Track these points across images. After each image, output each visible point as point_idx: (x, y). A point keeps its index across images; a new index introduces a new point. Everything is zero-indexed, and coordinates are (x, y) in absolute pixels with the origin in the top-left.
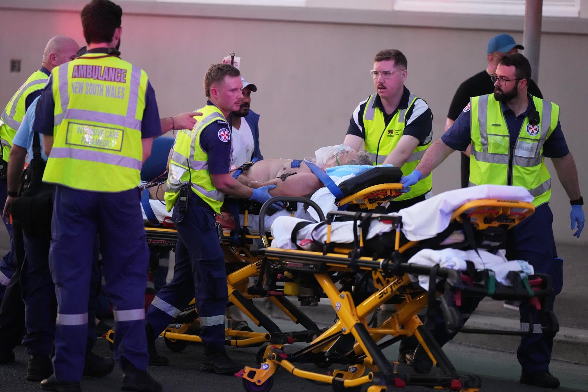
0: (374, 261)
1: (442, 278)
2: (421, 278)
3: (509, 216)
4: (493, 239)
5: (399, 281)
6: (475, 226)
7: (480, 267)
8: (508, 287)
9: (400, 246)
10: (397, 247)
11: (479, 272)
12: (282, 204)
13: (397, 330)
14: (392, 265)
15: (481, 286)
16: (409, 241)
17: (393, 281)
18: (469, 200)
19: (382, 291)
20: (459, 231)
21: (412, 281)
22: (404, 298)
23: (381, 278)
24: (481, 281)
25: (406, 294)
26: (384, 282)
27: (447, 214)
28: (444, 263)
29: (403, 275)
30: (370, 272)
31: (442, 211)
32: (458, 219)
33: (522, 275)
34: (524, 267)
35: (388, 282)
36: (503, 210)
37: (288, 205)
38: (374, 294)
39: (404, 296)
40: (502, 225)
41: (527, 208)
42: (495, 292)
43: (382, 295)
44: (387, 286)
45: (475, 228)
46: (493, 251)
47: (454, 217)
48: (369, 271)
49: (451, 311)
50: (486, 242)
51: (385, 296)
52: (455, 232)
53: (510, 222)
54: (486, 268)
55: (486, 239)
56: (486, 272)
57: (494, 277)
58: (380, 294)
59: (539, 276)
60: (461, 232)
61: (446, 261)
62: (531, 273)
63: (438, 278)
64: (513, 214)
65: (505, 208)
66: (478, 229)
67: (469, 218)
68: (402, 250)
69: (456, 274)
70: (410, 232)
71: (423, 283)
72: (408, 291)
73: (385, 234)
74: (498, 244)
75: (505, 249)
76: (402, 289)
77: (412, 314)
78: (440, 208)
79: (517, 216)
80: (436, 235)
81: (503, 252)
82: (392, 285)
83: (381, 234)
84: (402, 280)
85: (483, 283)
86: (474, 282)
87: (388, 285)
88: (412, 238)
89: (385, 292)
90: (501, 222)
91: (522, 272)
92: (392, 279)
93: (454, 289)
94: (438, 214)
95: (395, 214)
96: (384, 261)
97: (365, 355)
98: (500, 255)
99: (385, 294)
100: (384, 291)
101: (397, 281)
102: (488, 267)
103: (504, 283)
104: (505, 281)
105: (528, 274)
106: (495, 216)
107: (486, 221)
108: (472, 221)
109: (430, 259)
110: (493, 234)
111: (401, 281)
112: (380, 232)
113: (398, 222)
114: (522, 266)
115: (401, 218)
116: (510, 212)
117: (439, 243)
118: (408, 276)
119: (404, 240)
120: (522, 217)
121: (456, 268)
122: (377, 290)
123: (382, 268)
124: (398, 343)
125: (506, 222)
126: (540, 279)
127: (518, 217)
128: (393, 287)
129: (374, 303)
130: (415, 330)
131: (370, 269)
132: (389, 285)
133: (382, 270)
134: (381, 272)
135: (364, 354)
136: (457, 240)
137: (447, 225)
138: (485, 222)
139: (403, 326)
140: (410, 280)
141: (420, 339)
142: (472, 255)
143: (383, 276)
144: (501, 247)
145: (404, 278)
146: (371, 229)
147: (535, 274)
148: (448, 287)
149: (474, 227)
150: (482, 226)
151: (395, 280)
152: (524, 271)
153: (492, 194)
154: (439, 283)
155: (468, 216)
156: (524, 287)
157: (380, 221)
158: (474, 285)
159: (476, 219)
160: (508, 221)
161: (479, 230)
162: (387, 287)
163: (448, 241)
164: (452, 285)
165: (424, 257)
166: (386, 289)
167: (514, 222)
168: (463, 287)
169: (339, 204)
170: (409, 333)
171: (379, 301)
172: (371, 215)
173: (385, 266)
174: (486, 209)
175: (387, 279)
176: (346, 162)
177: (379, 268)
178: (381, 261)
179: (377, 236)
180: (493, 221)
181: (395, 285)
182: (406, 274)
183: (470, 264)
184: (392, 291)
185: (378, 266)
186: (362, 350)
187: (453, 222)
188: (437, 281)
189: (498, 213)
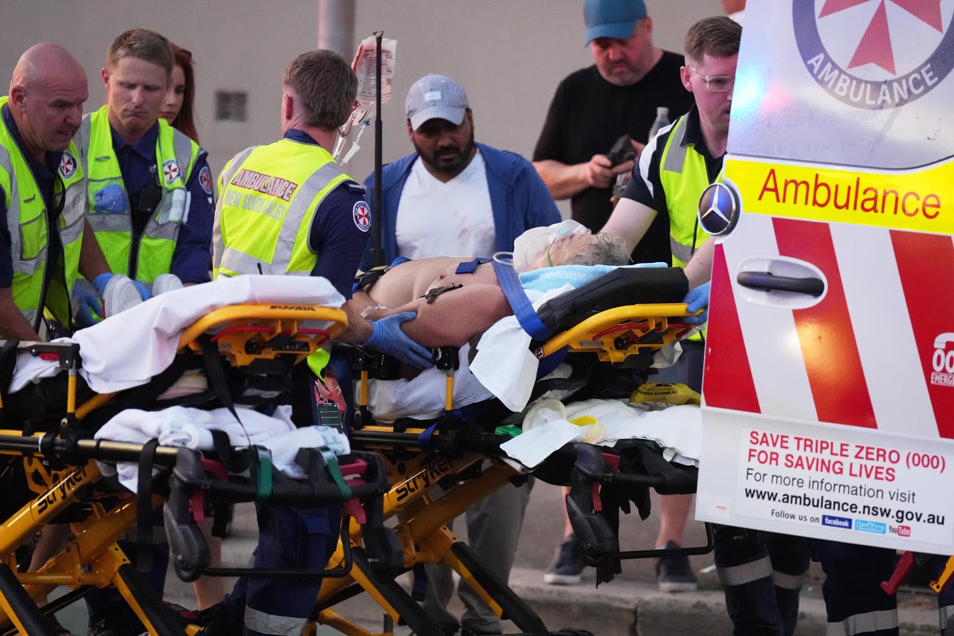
0: (26, 438)
1: (163, 468)
2: (122, 469)
3: (296, 336)
4: (265, 385)
5: (78, 477)
6: (227, 359)
7: (240, 442)
8: (299, 481)
9: (77, 406)
10: (70, 408)
11: (238, 451)
12: (429, 355)
13: (77, 574)
14: (61, 445)
15: (244, 480)
16: (95, 394)
17: (67, 476)
18: (213, 308)
19: (45, 497)
20: (196, 371)
21: (105, 474)
22: (90, 509)
23: (42, 471)
24: (243, 469)
25: (95, 501)
26: (48, 479)
27: (170, 338)
28: (167, 437)
29: (86, 463)
30: (19, 459)
31: (159, 332)
32: (193, 347)
33: (326, 455)
34: (330, 440)
35: (56, 479)
36: (282, 325)
37: (440, 356)
38: (29, 504)
39: (91, 507)
40: (281, 354)
41: (331, 320)
42: (272, 491)
43: (44, 504)
44: (53, 488)
45: (228, 363)
46: (267, 408)
47: (184, 344)
48: (17, 456)
49: (184, 532)
50: (251, 392)
51: (50, 507)
52: (187, 373)
53: (299, 350)
54: (252, 444)
55: (251, 386)
56: (253, 452)
57: (269, 461)
58: (40, 505)
59: (360, 456)
60: (200, 372)
61: (172, 432)
62: (344, 450)
63: (155, 467)
64: (303, 332)
65: (287, 322)
66: (233, 365)
67: (216, 343)
68: (81, 413)
69: (190, 456)
70: (96, 375)
71: (125, 477)
72: (97, 494)
73: (45, 381)
74: (276, 394)
75: (289, 404)
76: (85, 492)
77: (108, 542)
78: (155, 325)
79: (312, 336)
80: (149, 381)
81: (286, 410)
82: (63, 484)
83: (38, 382)
84: (85, 475)
85: (247, 474)
86: (230, 473)
87: (56, 485)
88: (102, 387)
89: (51, 498)
90: (281, 349)
91: (326, 449)
92: (64, 472)
93: (188, 489)
94: (152, 337)
95: (66, 341)
96: (45, 437)
97: (14, 630)
98: (280, 417)
99: (51, 502)
100: (48, 497)
101: (74, 476)
102: (256, 441)
103: (292, 472)
104: (292, 468)
105: (338, 454)
106: (268, 338)
107: (250, 348)
108: (221, 349)
109: (139, 430)
110: (265, 375)
111: (81, 475)
112: (36, 377)
113: (73, 355)
114: (324, 438)
115: (77, 347)
116: (298, 330)
117: (157, 396)
118: (95, 465)
119: (84, 392)
120: (323, 337)
121: (192, 445)
122: (34, 496)
123: (42, 452)
124: (82, 603)
125: (290, 349)
126: (362, 463)
127: (315, 339)
128: (66, 488)
129: (30, 523)
130: (115, 574)
131: (20, 454)
132: (59, 486)
133: (42, 456)
134: (41, 459)
135: (13, 626)
136: (194, 388)
137: (170, 360)
138: (248, 352)
139: (89, 567)
140: (100, 473)
141: (125, 592)
142: (223, 419)
143: (45, 466)
144: (281, 401)
145: (87, 468)
146: (17, 371)
147: (351, 452)
148: (176, 484)
149: (225, 362)
150: (243, 359)
151: (71, 473)
152: (329, 446)
153: (259, 294)
154: (157, 476)
155: (212, 340)
156: (331, 479)
157: (35, 355)
158: (231, 479)
159: (230, 346)
160: (295, 346)
161: (236, 368)
162: (55, 488)
163: (173, 392)
164: (185, 479)
165: (126, 426)
166: (53, 493)
167: (307, 348)
168: (207, 483)
169: (542, 351)
170: (104, 582)
171: (38, 517)
172: (18, 343)
173: (48, 447)
174: (250, 324)
175: (53, 472)
176: (566, 258)
177: (37, 450)
178: (40, 436)
179: (30, 385)
180: (264, 347)
181: (70, 484)
182: (90, 461)
183: (220, 436)
184: (64, 497)
185: (34, 446)
186: (8, 620)
187: (183, 352)
188: (154, 472)
189: (272, 332)
